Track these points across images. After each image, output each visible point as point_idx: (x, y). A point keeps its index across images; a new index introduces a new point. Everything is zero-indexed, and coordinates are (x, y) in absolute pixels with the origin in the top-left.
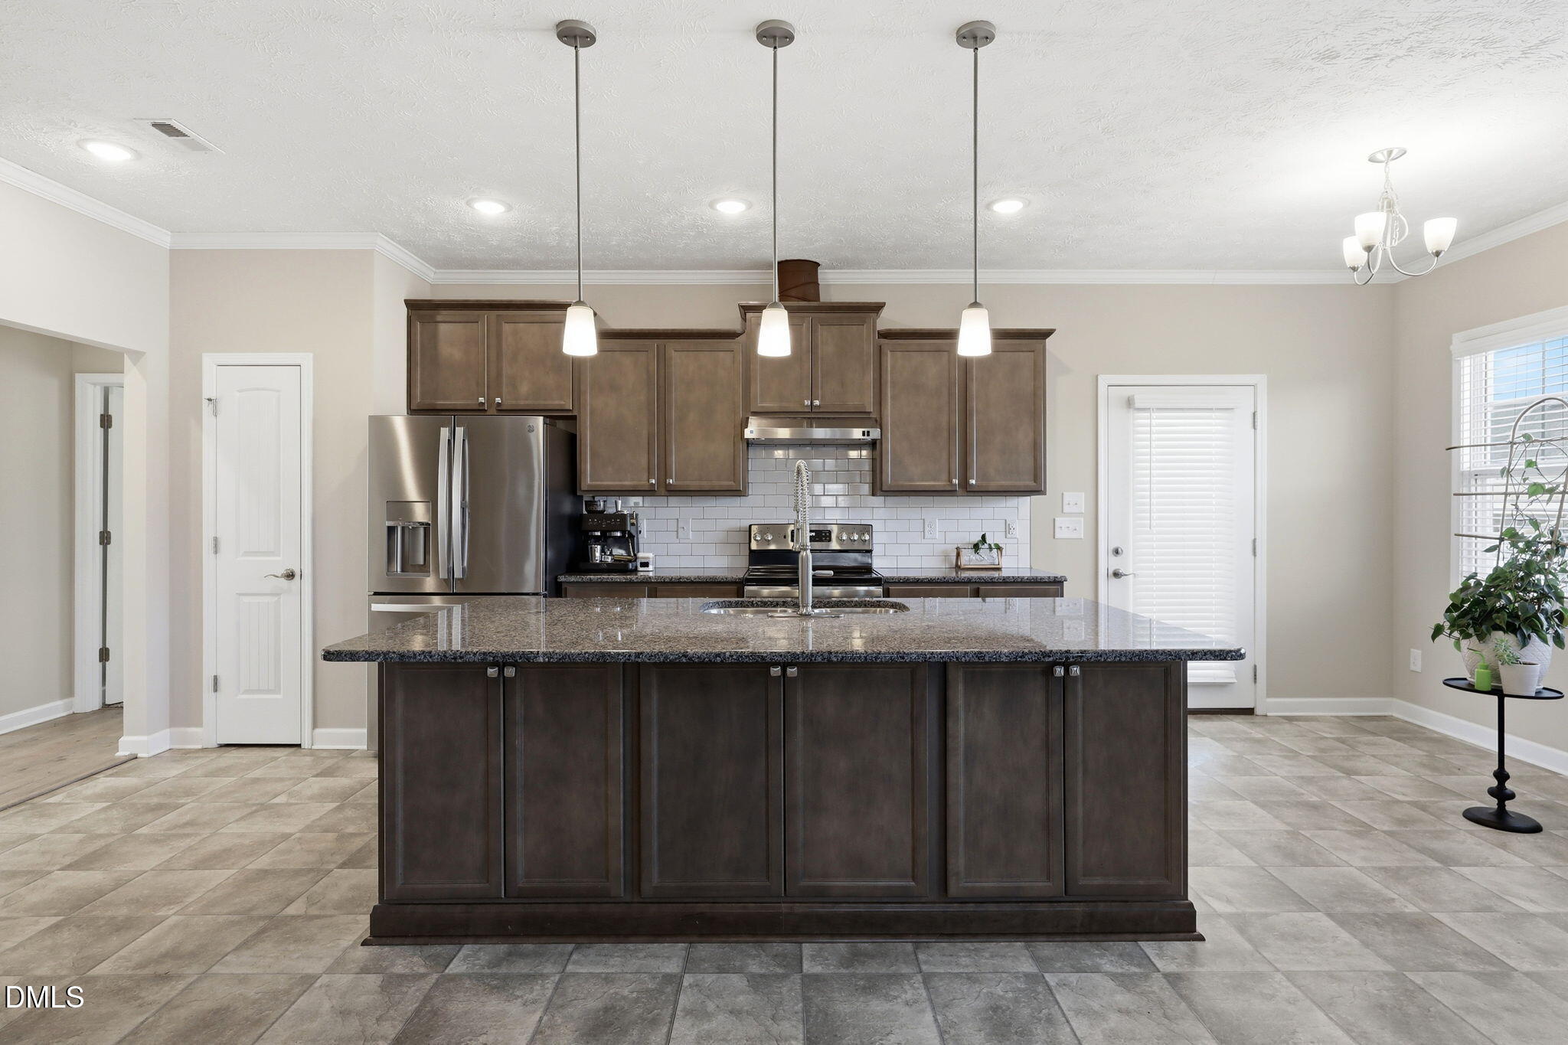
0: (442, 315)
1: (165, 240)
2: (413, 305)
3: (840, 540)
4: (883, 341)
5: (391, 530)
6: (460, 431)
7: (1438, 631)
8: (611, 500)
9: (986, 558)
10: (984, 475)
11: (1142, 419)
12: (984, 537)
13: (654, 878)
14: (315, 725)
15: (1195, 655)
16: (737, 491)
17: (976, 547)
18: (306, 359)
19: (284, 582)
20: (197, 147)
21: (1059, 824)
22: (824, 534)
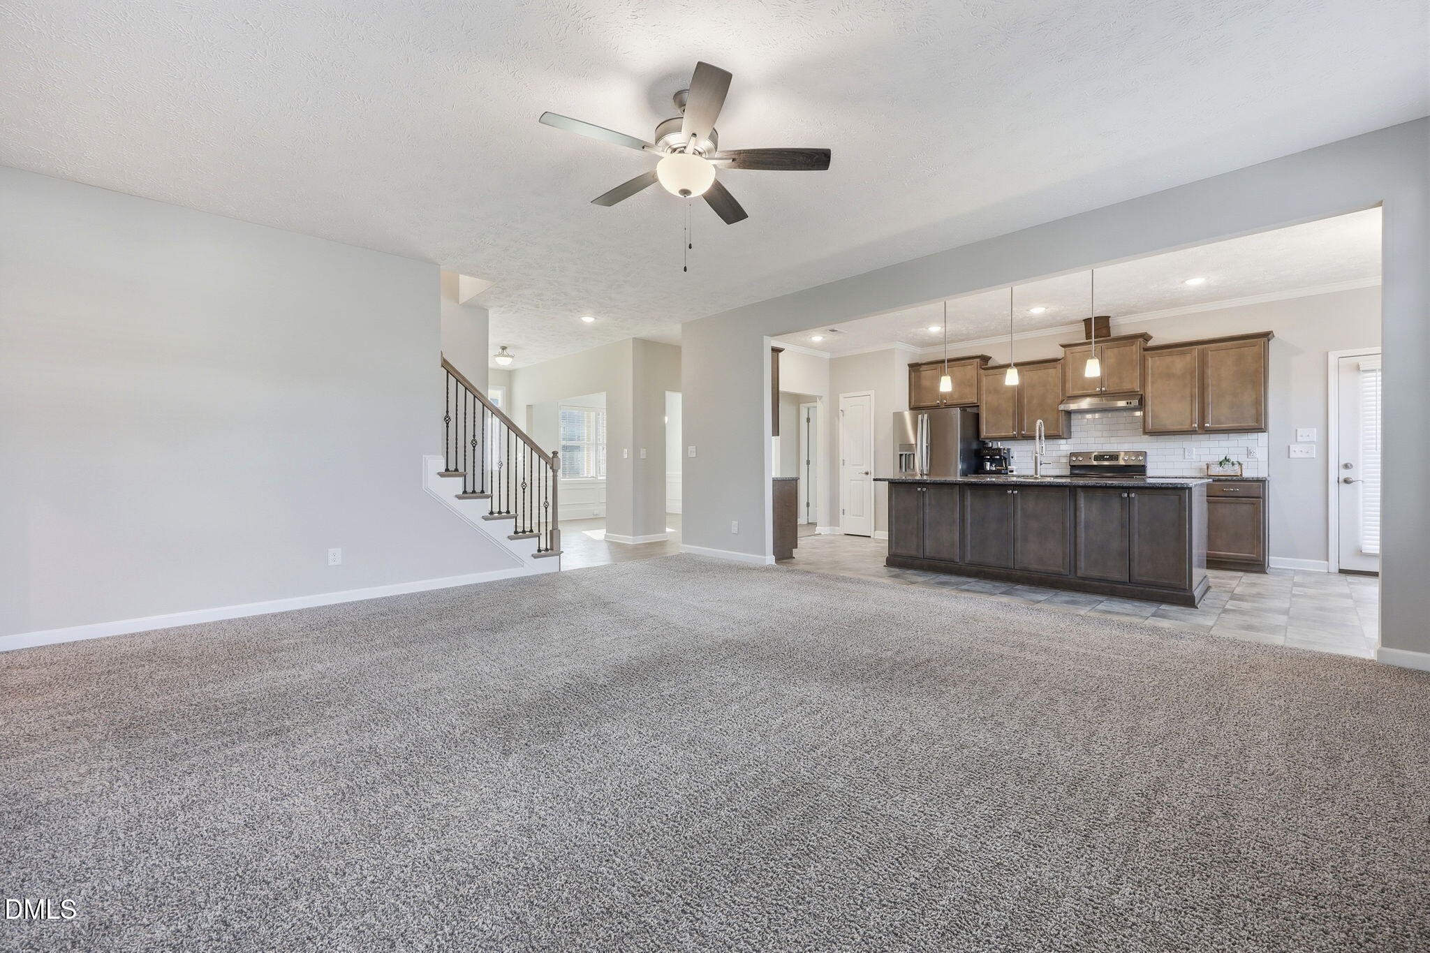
0: (924, 368)
1: (827, 356)
2: (911, 366)
3: (1125, 460)
4: (1149, 352)
5: (901, 455)
6: (926, 416)
8: (995, 443)
9: (1228, 470)
10: (1218, 421)
12: (1226, 457)
13: (968, 558)
14: (875, 530)
17: (1221, 463)
18: (872, 393)
19: (865, 476)
20: (840, 332)
21: (1127, 555)
22: (1114, 457)
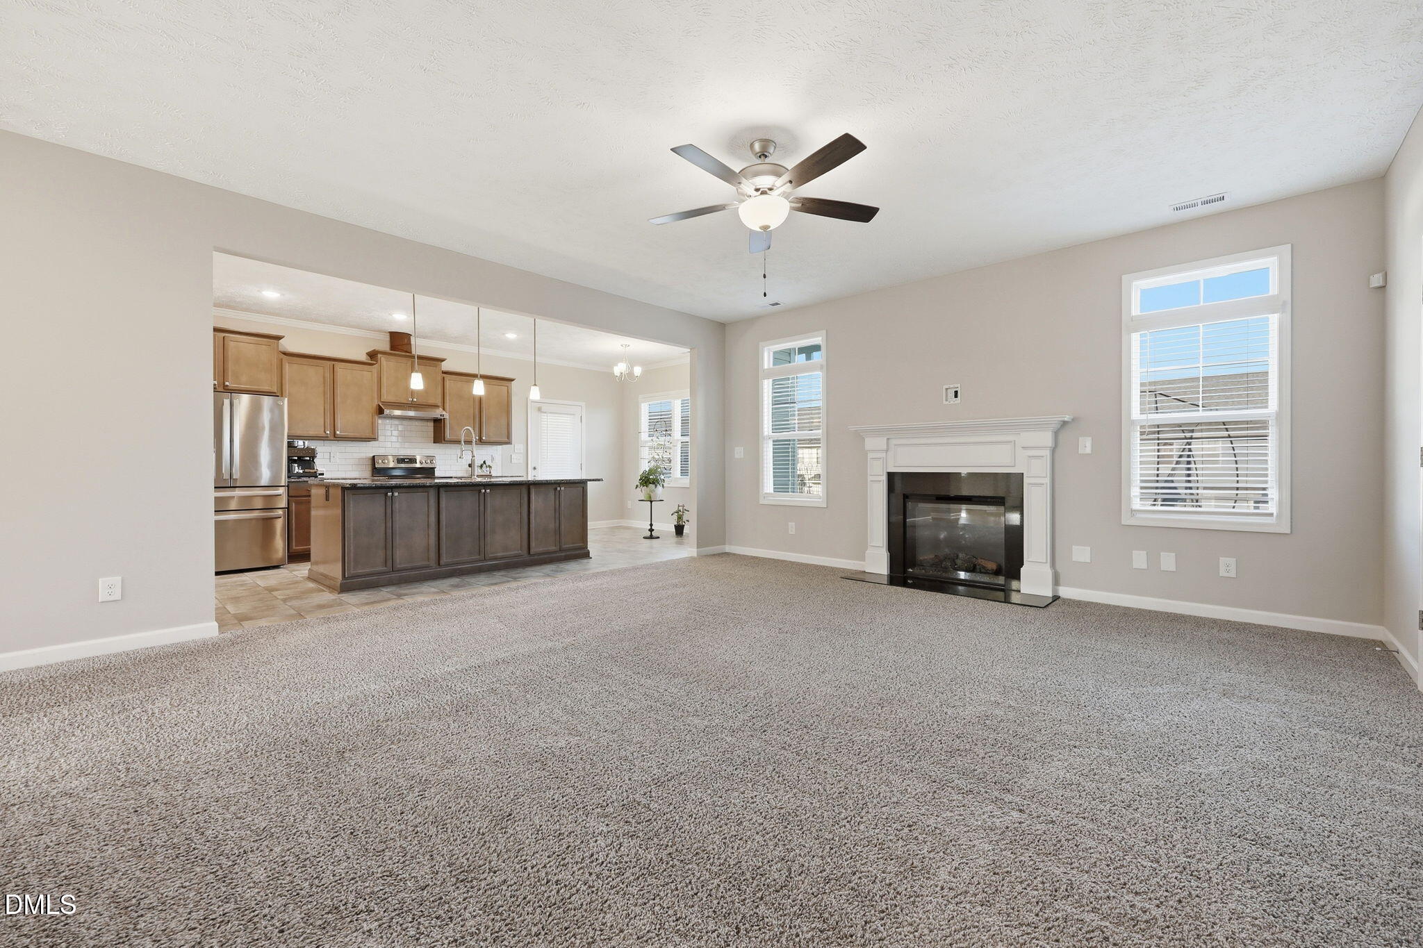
3: (421, 463)
4: (444, 375)
7: (637, 486)
8: (302, 443)
9: (485, 471)
10: (487, 436)
11: (544, 416)
12: (484, 462)
13: (444, 560)
15: (590, 480)
16: (372, 438)
17: (481, 466)
21: (558, 531)
22: (413, 460)
